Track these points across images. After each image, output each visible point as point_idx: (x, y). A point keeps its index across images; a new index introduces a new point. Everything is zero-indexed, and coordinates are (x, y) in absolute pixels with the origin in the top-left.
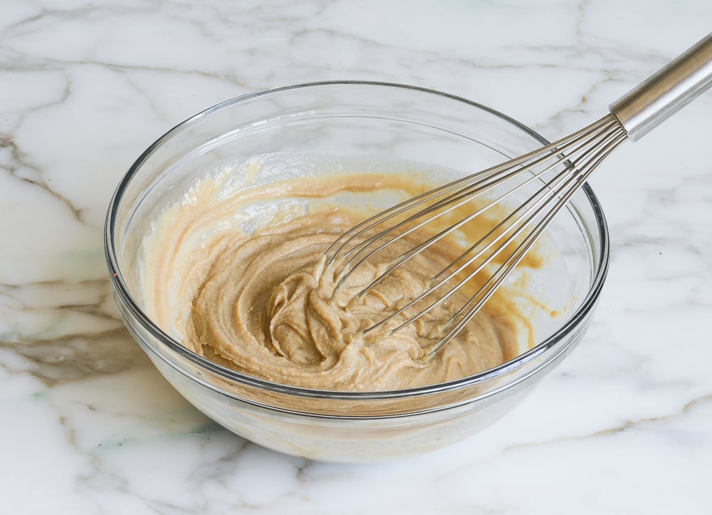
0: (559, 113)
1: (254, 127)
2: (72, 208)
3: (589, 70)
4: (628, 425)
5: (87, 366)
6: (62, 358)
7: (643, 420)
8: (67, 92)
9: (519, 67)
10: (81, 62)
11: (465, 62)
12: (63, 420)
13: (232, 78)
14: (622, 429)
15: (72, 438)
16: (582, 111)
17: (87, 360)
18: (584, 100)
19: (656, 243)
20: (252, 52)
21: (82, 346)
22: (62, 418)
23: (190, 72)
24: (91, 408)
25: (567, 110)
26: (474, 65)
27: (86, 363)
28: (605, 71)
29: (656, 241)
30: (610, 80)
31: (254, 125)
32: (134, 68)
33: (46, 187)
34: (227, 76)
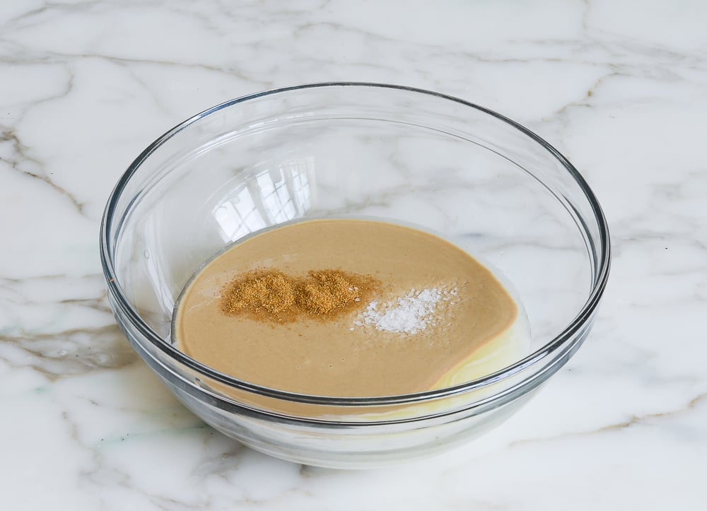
0: (565, 108)
1: (252, 129)
2: (75, 202)
3: (595, 64)
4: (633, 421)
5: (90, 360)
6: (64, 353)
7: (649, 416)
8: (70, 86)
9: (524, 61)
10: (84, 56)
11: (470, 56)
12: (65, 415)
13: (235, 72)
14: (627, 425)
15: (75, 433)
16: (588, 105)
17: (90, 355)
18: (590, 94)
19: (662, 238)
20: (255, 46)
21: (85, 340)
22: (64, 413)
23: (193, 66)
24: (93, 403)
25: (573, 105)
26: (480, 59)
27: (89, 357)
28: (612, 65)
29: (662, 236)
30: (616, 74)
31: (251, 127)
32: (137, 61)
33: (48, 181)
34: (231, 69)
